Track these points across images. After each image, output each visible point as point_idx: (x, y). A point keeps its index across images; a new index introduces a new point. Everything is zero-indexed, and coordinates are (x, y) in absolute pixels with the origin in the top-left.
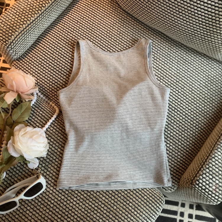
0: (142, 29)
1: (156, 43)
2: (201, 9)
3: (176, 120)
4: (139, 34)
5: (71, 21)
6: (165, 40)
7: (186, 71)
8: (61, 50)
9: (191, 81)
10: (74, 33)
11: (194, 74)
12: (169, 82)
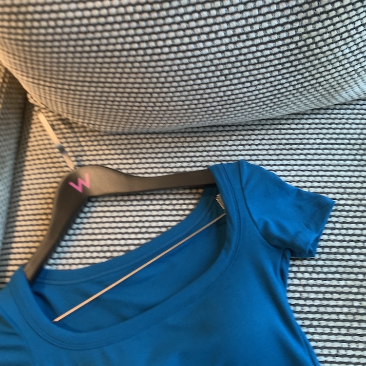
0: (173, 145)
1: (214, 151)
2: (265, 43)
3: (364, 270)
4: (174, 157)
7: (306, 162)
11: (323, 157)
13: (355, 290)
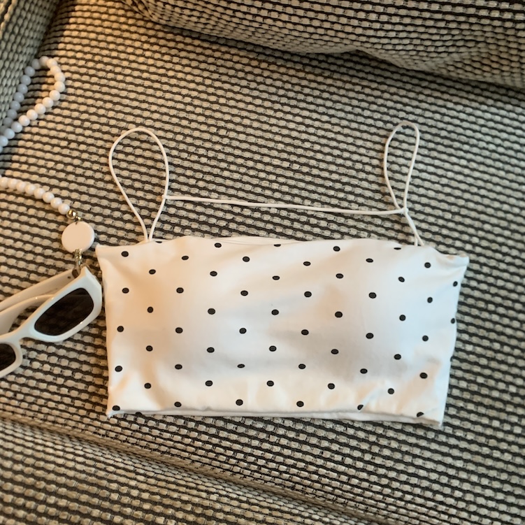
0: (281, 92)
1: (341, 118)
3: (503, 338)
4: (279, 110)
5: (48, 148)
6: (363, 100)
7: (467, 171)
8: (50, 257)
9: (492, 195)
10: (70, 182)
11: (492, 170)
12: (431, 224)
13: (484, 361)
